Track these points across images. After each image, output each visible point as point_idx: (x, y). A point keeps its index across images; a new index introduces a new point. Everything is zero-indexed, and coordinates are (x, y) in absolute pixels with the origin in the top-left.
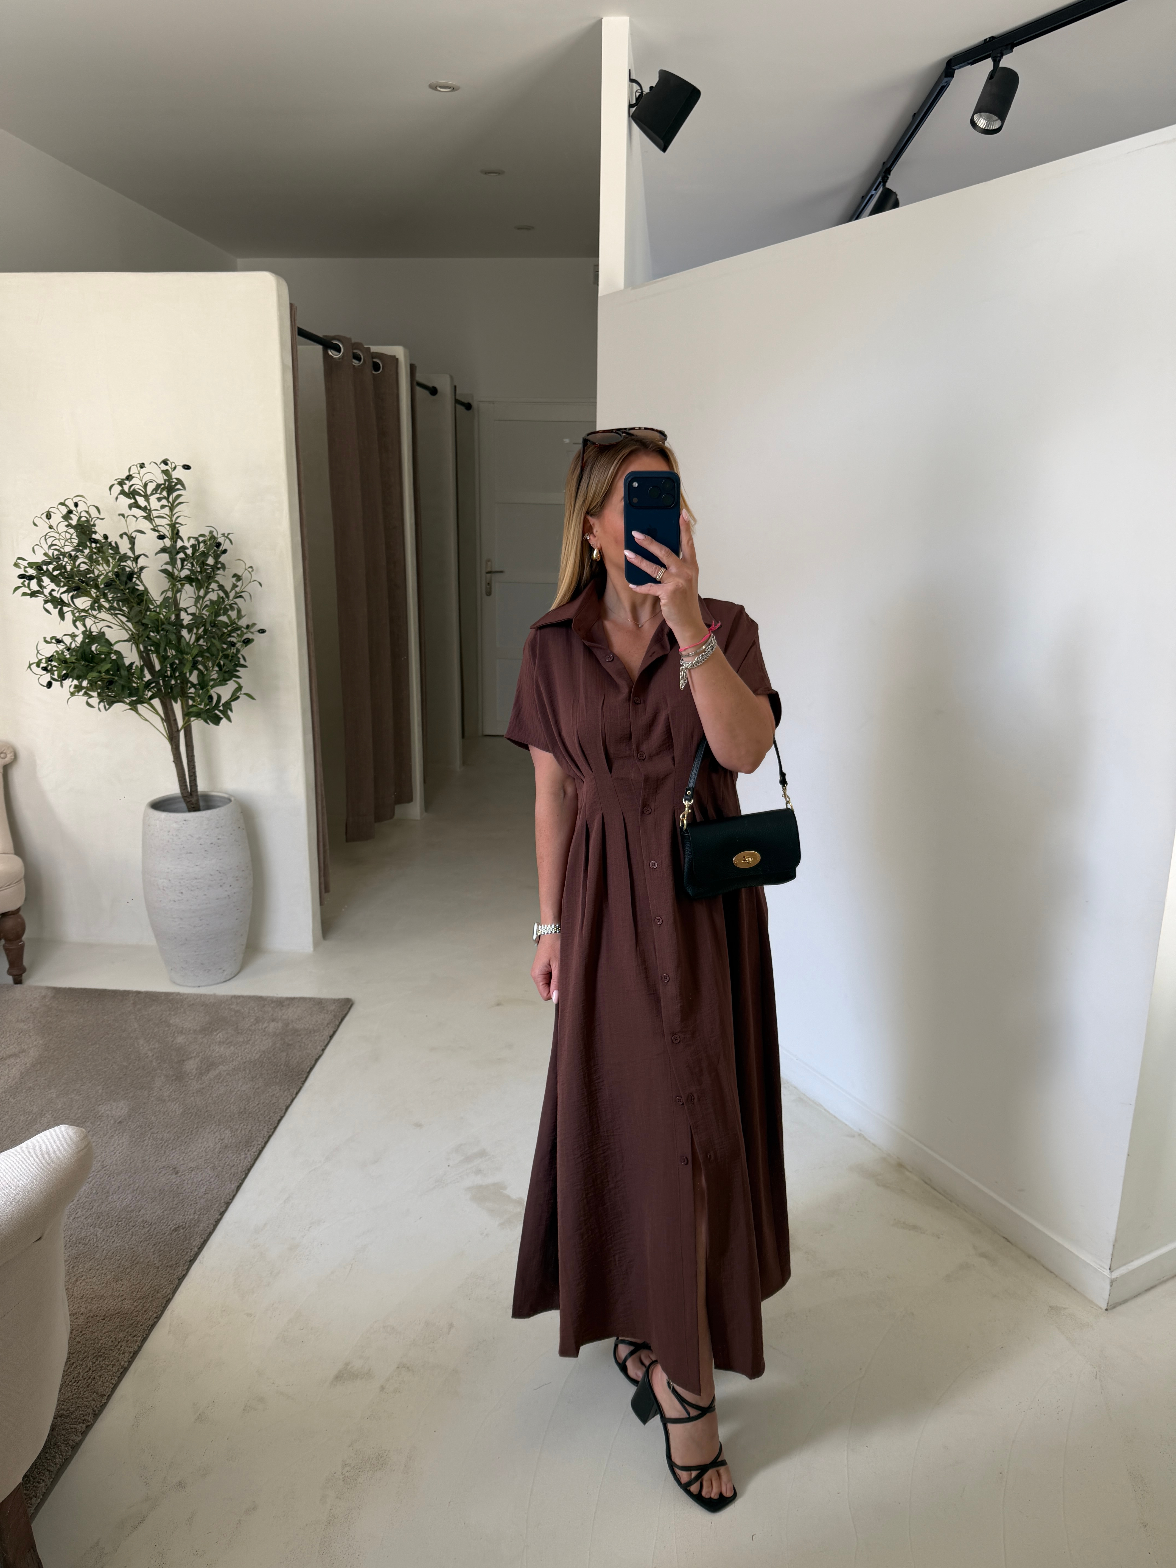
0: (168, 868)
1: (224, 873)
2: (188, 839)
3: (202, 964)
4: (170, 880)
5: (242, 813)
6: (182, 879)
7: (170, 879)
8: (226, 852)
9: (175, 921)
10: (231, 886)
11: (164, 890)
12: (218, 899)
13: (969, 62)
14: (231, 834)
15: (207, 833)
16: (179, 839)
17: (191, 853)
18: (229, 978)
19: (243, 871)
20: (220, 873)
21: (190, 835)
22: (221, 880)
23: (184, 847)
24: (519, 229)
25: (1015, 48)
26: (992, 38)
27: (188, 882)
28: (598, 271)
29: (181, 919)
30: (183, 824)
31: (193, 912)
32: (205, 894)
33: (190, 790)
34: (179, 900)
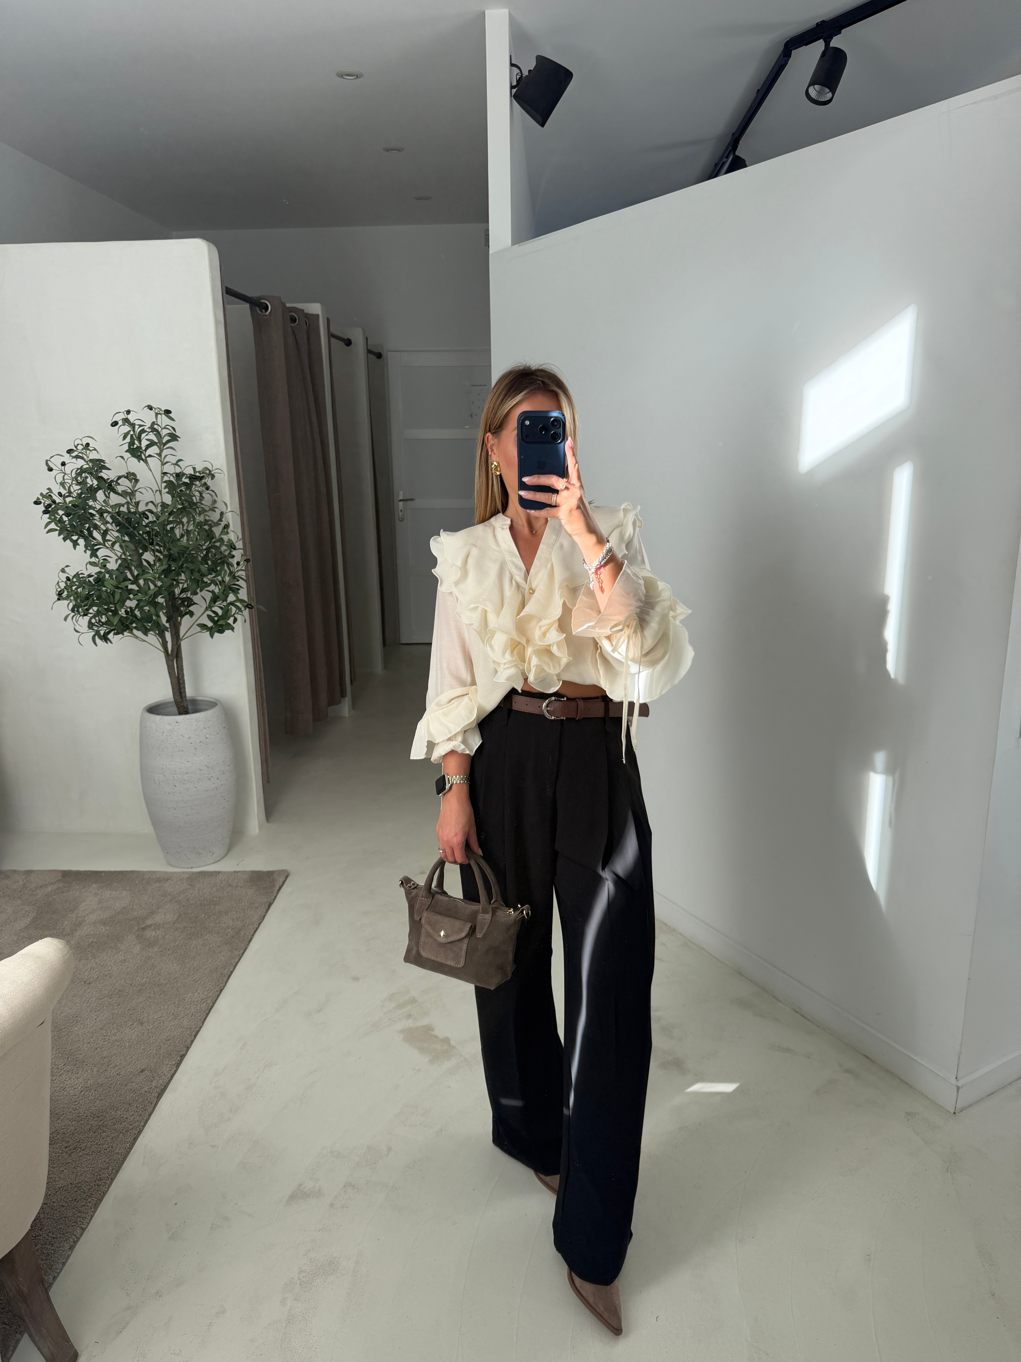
0: (163, 764)
1: (212, 768)
2: (180, 739)
3: (194, 848)
4: (165, 775)
5: (226, 714)
6: (175, 774)
7: (165, 774)
9: (170, 811)
10: (218, 778)
11: (160, 784)
12: (207, 791)
13: (804, 43)
14: (217, 733)
15: (196, 733)
16: (172, 738)
17: (182, 751)
18: (217, 860)
19: (227, 764)
20: (208, 767)
21: (181, 735)
22: (209, 773)
23: (176, 746)
24: (418, 199)
26: (822, 22)
27: (180, 776)
28: (489, 236)
29: (175, 809)
30: (176, 725)
31: (186, 802)
32: (196, 786)
33: (180, 697)
34: (173, 792)
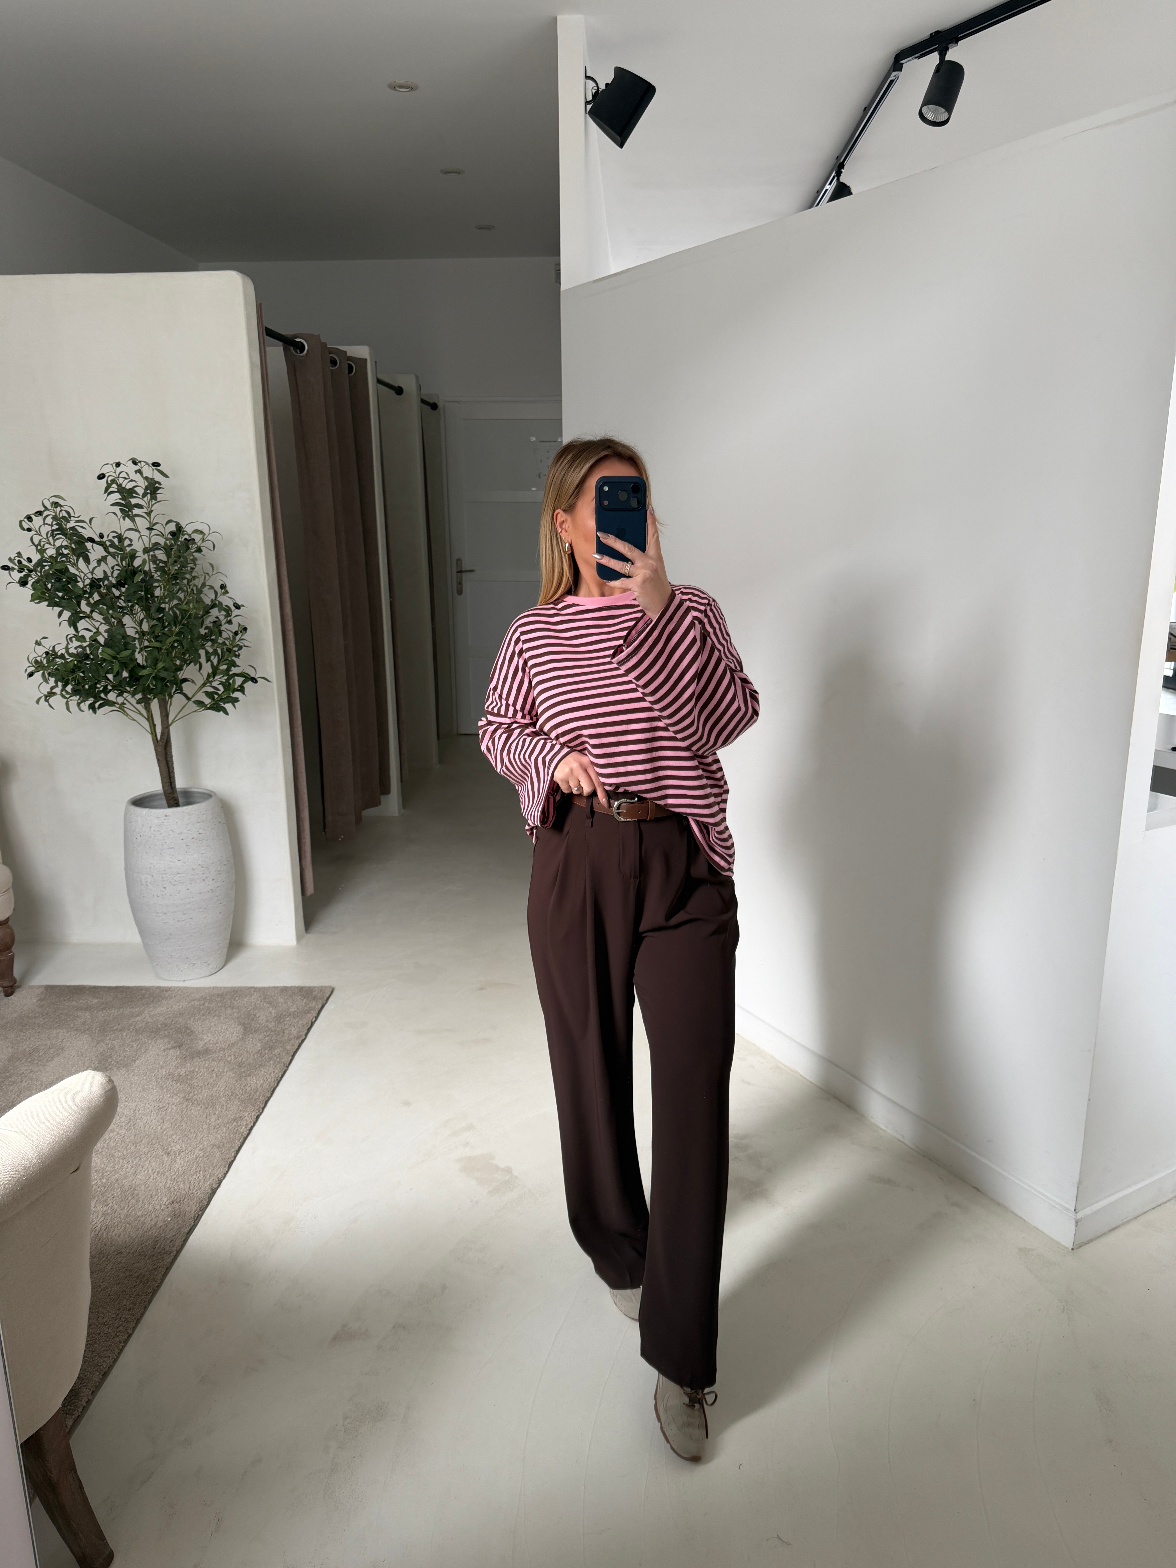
0: (151, 864)
1: (206, 867)
2: (169, 835)
3: (187, 958)
4: (153, 876)
5: (222, 807)
6: (165, 874)
7: (153, 874)
8: (208, 846)
9: (159, 916)
10: (213, 880)
11: (147, 886)
12: (200, 893)
13: (916, 56)
14: (213, 829)
15: (188, 828)
16: (161, 834)
17: (172, 848)
18: (215, 972)
19: (225, 865)
20: (202, 867)
21: (172, 830)
22: (203, 874)
23: (166, 842)
24: (479, 229)
25: (960, 42)
26: (938, 32)
27: (170, 877)
28: (560, 270)
29: (165, 914)
30: (165, 819)
31: (177, 906)
32: (188, 888)
33: (170, 787)
34: (162, 895)
